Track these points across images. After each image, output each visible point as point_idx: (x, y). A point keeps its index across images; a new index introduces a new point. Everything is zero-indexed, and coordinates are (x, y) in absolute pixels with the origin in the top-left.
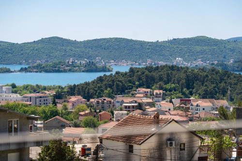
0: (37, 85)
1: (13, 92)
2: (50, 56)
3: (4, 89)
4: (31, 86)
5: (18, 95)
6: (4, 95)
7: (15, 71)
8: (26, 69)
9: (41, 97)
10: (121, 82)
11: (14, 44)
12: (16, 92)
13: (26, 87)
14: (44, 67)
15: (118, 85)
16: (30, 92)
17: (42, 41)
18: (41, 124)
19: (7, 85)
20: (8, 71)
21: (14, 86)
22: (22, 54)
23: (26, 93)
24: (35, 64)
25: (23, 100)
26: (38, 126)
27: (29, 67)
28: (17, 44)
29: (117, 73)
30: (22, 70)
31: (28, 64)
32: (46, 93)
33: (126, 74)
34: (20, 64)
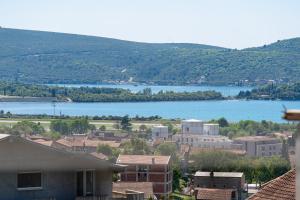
0: (264, 122)
1: (220, 133)
2: (291, 71)
3: (206, 128)
4: (253, 123)
5: (227, 139)
6: (206, 137)
7: (229, 98)
8: (248, 93)
9: (264, 142)
11: (230, 50)
12: (225, 134)
13: (244, 125)
14: (279, 91)
16: (251, 134)
17: (279, 45)
18: (256, 188)
19: (213, 121)
20: (218, 97)
21: (223, 122)
22: (244, 68)
23: (243, 135)
24: (265, 86)
25: (233, 147)
26: (250, 191)
27: (254, 91)
28: (236, 50)
30: (241, 96)
31: (253, 86)
34: (240, 85)
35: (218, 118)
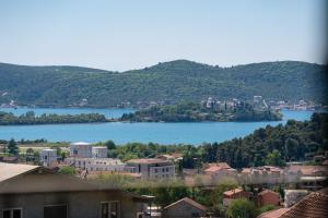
0: (151, 144)
1: (109, 156)
2: (172, 94)
3: (95, 150)
4: (141, 145)
5: (119, 162)
6: (94, 161)
7: (113, 120)
8: (131, 115)
9: (157, 165)
10: (297, 138)
11: (111, 73)
12: (114, 156)
13: (132, 148)
14: (162, 113)
15: (291, 144)
16: (140, 157)
17: (160, 67)
18: (158, 211)
19: (100, 144)
20: (102, 120)
21: (111, 145)
22: (126, 90)
23: (131, 158)
24: (148, 108)
25: (126, 170)
26: (153, 214)
27: (137, 113)
28: (117, 73)
29: (291, 123)
30: (124, 118)
31: (134, 108)
32: (165, 158)
33: (306, 124)
34: (122, 107)
35: (105, 141)
